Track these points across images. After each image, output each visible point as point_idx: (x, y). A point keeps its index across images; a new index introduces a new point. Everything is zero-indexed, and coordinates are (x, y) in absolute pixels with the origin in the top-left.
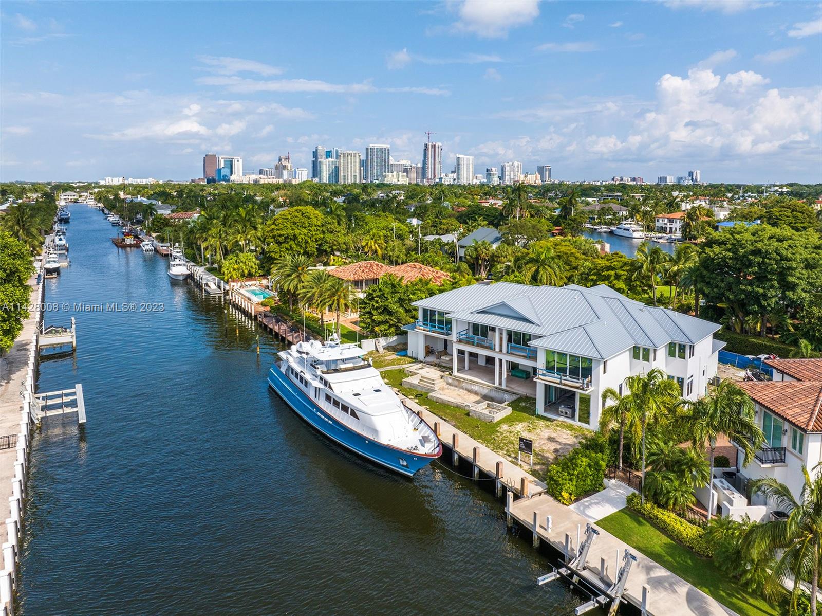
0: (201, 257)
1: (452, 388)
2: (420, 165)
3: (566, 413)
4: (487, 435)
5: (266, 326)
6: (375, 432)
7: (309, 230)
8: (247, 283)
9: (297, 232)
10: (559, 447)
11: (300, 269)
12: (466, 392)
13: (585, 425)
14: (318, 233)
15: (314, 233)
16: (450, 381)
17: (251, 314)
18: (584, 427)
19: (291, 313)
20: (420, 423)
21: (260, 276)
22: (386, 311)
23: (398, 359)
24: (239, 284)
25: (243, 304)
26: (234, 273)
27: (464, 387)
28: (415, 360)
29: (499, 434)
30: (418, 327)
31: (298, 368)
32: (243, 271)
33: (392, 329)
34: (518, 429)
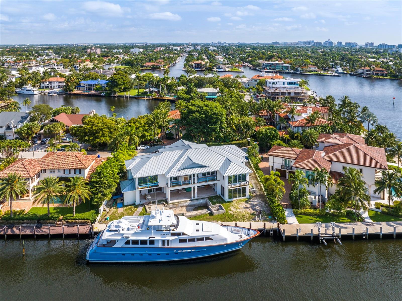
4: (232, 218)
6: (225, 239)
10: (252, 209)
13: (244, 198)
16: (171, 207)
28: (135, 205)
29: (235, 215)
30: (137, 188)
34: (235, 210)
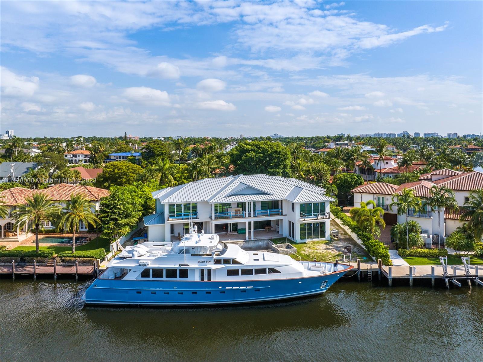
6: (301, 273)
13: (323, 239)
34: (310, 251)
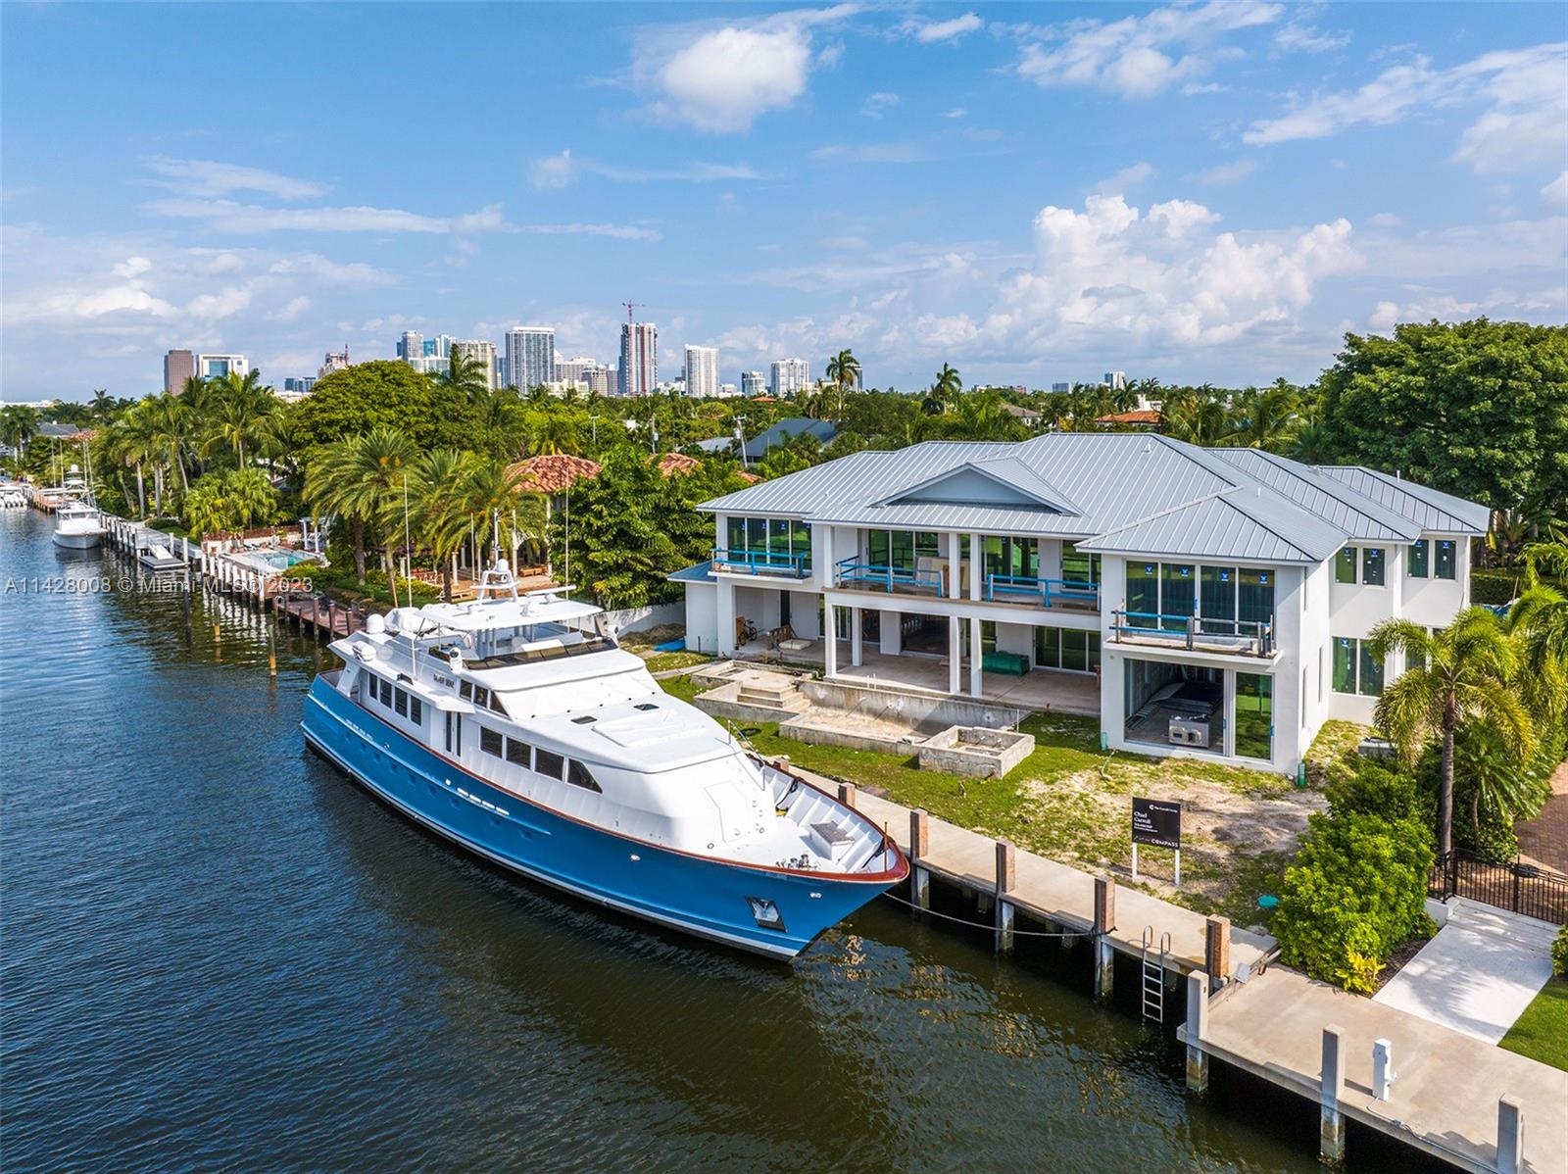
0: (139, 503)
1: (830, 712)
2: (613, 367)
3: (1191, 737)
4: (995, 811)
5: (295, 619)
6: (664, 821)
7: (401, 412)
8: (247, 542)
9: (371, 414)
10: (1221, 824)
11: (384, 461)
12: (868, 718)
13: (1256, 764)
14: (423, 419)
15: (413, 419)
16: (821, 693)
17: (256, 597)
18: (1254, 769)
19: (362, 583)
20: (791, 791)
21: (282, 524)
22: (625, 537)
23: (663, 659)
24: (229, 544)
25: (236, 577)
26: (214, 517)
27: (865, 706)
28: (712, 657)
29: (1032, 807)
30: (717, 567)
31: (388, 671)
32: (238, 512)
33: (641, 587)
